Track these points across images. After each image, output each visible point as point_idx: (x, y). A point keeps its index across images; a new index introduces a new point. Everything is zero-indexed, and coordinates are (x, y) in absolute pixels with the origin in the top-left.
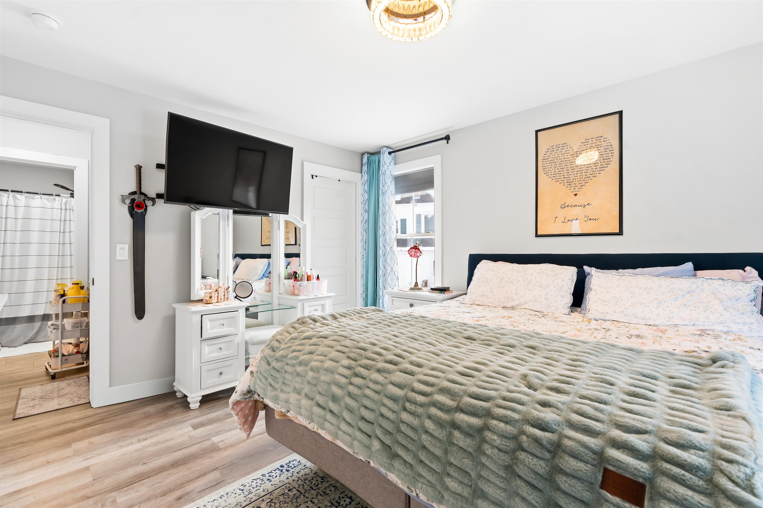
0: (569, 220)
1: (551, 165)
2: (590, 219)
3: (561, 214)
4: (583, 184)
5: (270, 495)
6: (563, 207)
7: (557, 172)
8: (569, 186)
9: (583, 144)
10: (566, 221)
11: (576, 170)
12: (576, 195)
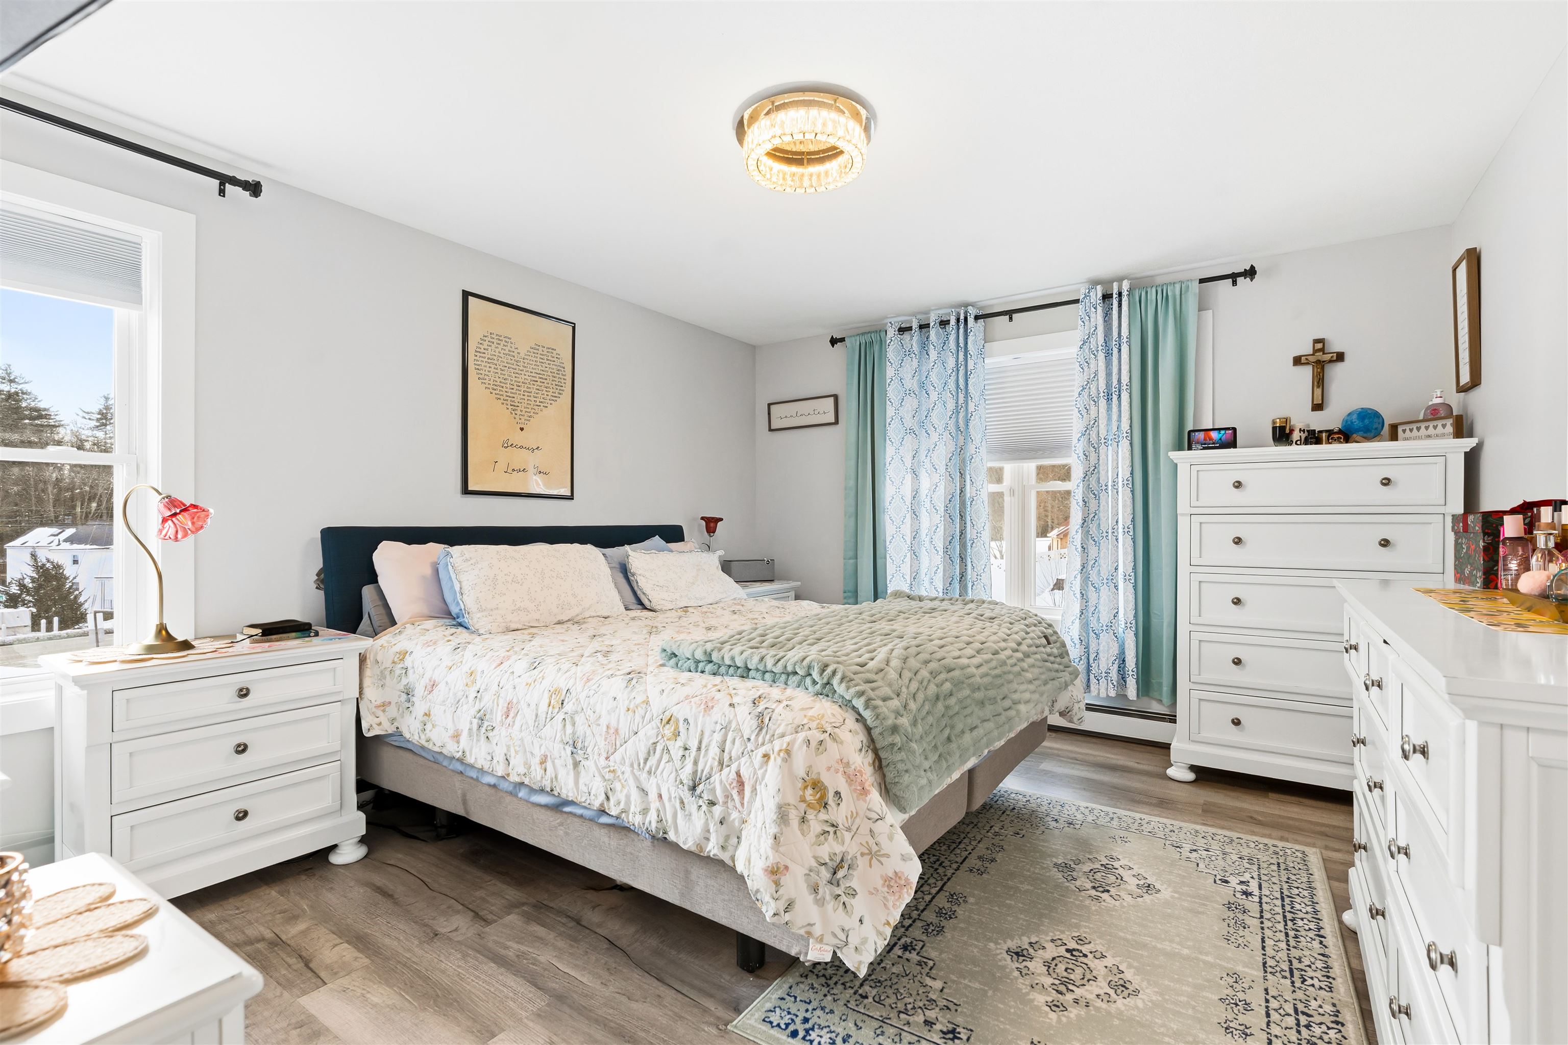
0: (514, 470)
1: (490, 367)
2: (540, 472)
3: (504, 456)
4: (532, 414)
5: (890, 1019)
6: (507, 445)
7: (498, 383)
8: (513, 412)
9: (532, 350)
10: (510, 471)
11: (523, 389)
12: (522, 429)
